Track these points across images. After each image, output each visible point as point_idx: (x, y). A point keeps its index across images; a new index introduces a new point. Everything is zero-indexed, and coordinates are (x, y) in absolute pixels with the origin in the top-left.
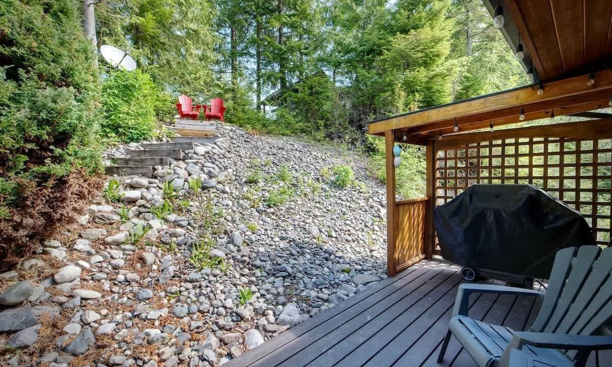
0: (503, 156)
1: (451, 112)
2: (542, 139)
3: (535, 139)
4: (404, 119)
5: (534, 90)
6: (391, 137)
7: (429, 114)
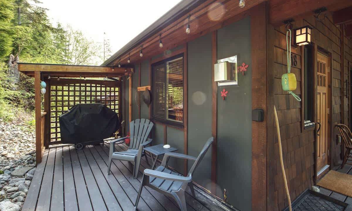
0: (80, 91)
1: (79, 69)
2: (100, 86)
3: (97, 85)
4: (51, 67)
5: (111, 68)
6: (39, 76)
7: (67, 68)
